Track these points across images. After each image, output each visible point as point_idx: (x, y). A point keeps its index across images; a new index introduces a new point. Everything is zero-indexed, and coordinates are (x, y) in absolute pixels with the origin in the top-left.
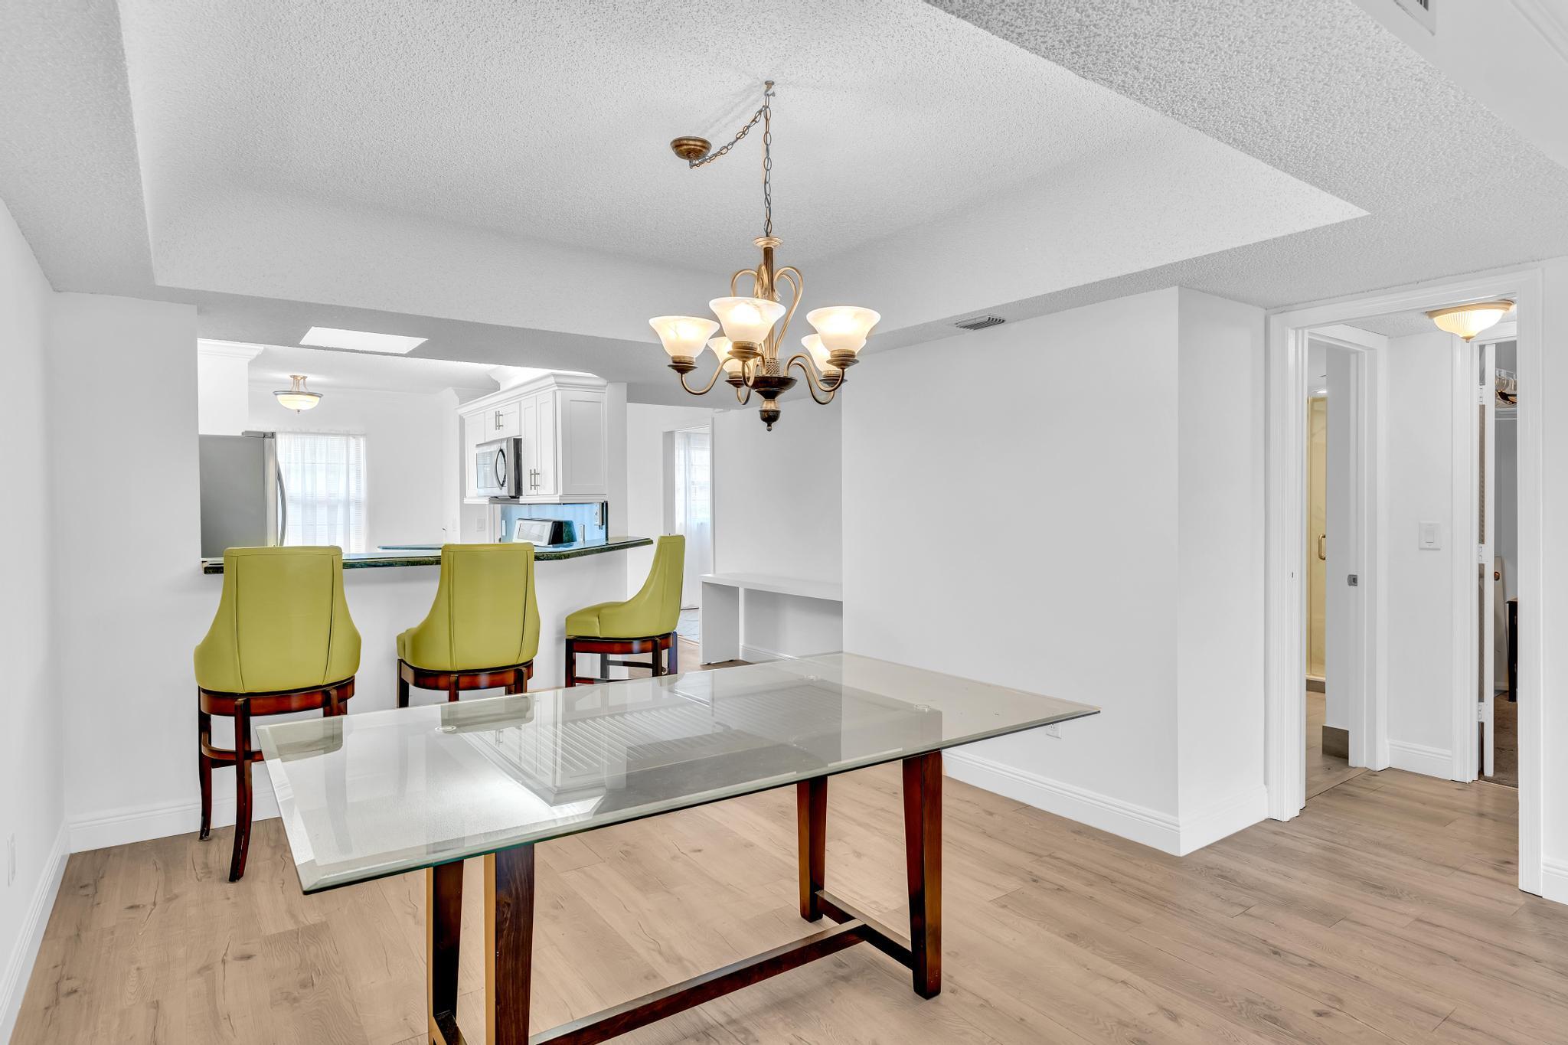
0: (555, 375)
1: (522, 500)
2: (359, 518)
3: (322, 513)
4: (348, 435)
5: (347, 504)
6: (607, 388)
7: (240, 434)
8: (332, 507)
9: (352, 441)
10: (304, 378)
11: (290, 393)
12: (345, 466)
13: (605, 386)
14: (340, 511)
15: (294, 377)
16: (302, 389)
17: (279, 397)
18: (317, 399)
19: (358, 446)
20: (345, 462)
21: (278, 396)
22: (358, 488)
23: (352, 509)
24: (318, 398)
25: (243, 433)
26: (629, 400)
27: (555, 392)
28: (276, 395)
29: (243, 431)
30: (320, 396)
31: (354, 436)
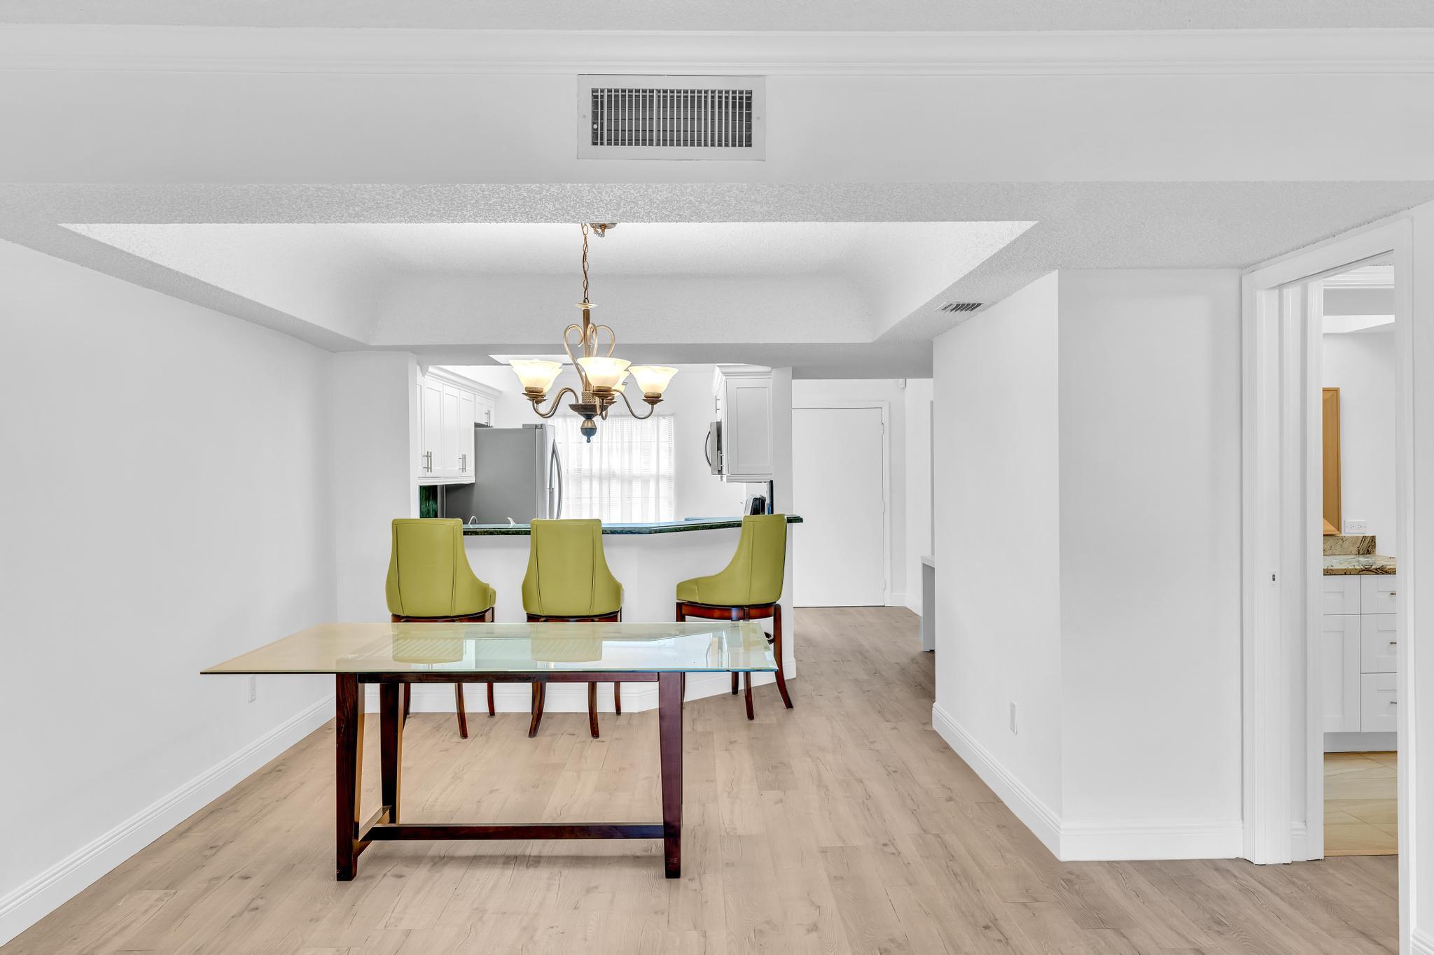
0: (718, 367)
2: (667, 490)
3: (637, 486)
5: (658, 478)
6: (772, 374)
7: (521, 427)
8: (645, 482)
9: (663, 422)
12: (656, 443)
13: (770, 372)
14: (652, 485)
20: (656, 440)
23: (662, 483)
26: (793, 378)
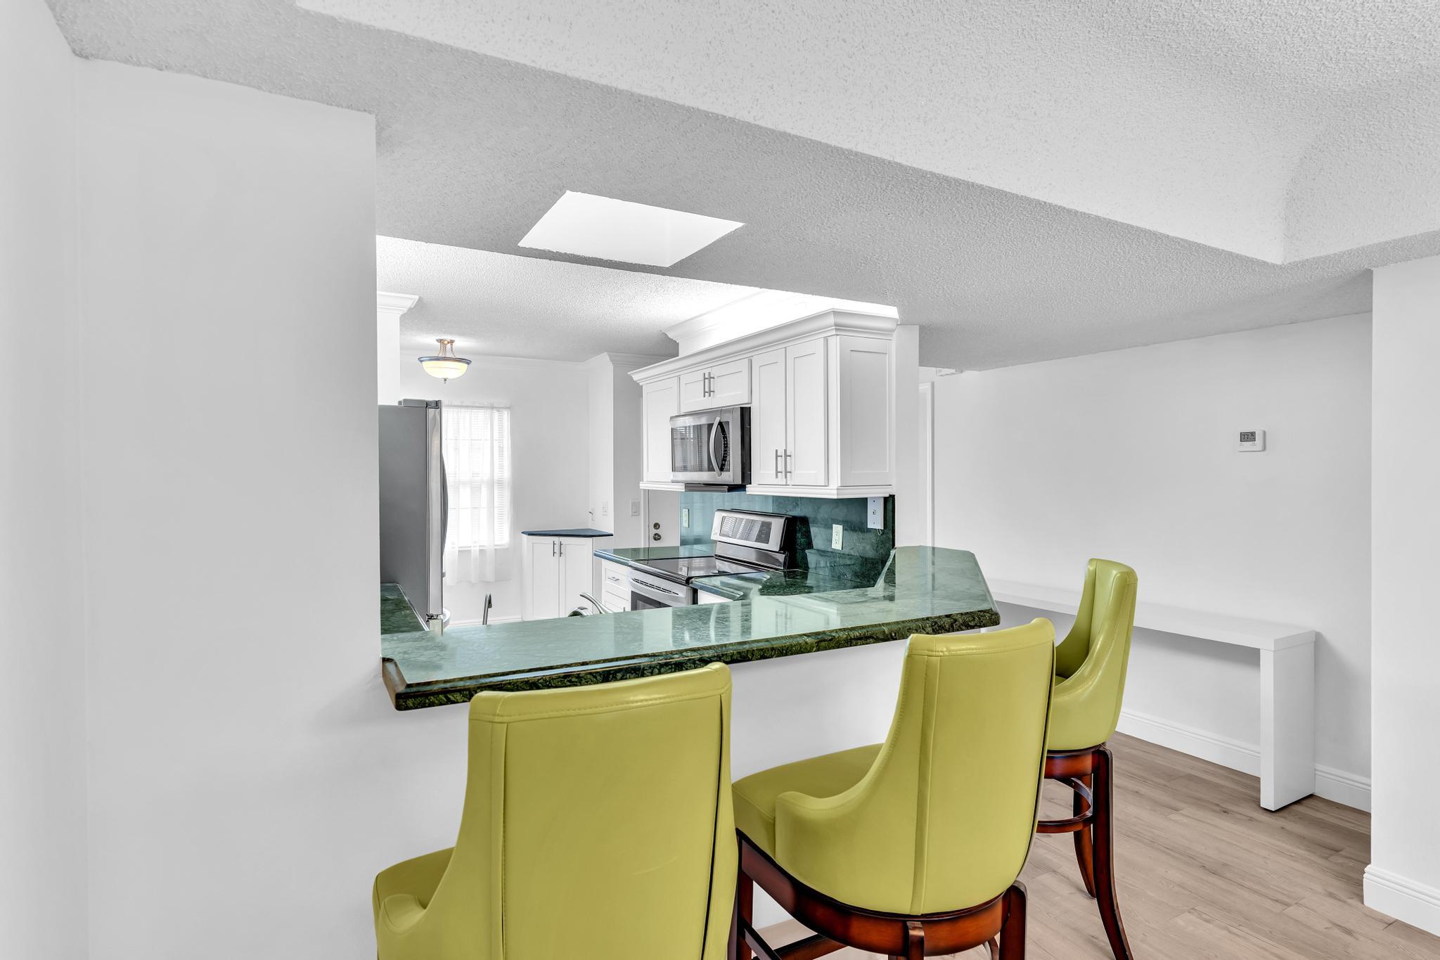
0: (836, 313)
1: (750, 489)
4: (492, 408)
5: (491, 484)
6: (895, 334)
8: (476, 489)
9: (496, 414)
10: (452, 342)
11: (438, 359)
12: (489, 442)
13: (893, 331)
14: (485, 492)
15: (440, 341)
16: (449, 355)
17: (426, 364)
18: (464, 366)
19: (501, 420)
20: (489, 438)
21: (423, 363)
22: (501, 467)
23: (496, 487)
24: (466, 365)
25: (400, 403)
27: (826, 339)
28: (421, 361)
29: (401, 399)
30: (468, 362)
31: (499, 409)
